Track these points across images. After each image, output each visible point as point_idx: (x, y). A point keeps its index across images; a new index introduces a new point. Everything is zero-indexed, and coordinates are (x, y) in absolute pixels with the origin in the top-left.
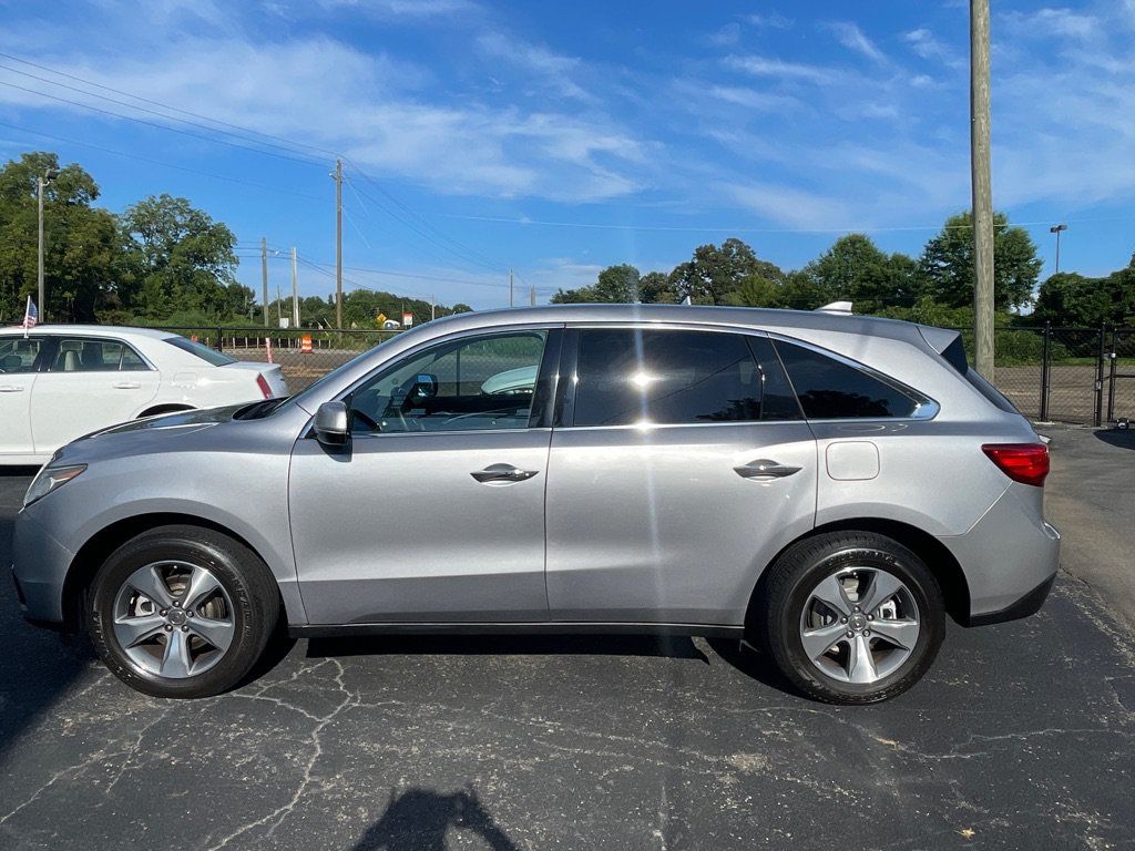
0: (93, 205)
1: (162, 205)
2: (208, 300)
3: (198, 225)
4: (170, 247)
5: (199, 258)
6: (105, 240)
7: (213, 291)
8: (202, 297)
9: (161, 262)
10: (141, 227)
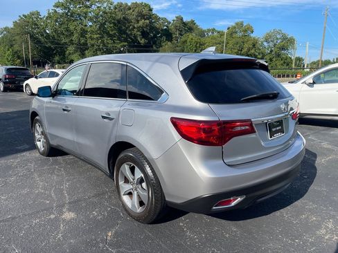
0: (252, 35)
1: (274, 32)
2: (284, 63)
3: (284, 38)
4: (275, 45)
5: (283, 49)
6: (254, 46)
7: (286, 59)
8: (282, 62)
9: (271, 51)
10: (267, 41)
